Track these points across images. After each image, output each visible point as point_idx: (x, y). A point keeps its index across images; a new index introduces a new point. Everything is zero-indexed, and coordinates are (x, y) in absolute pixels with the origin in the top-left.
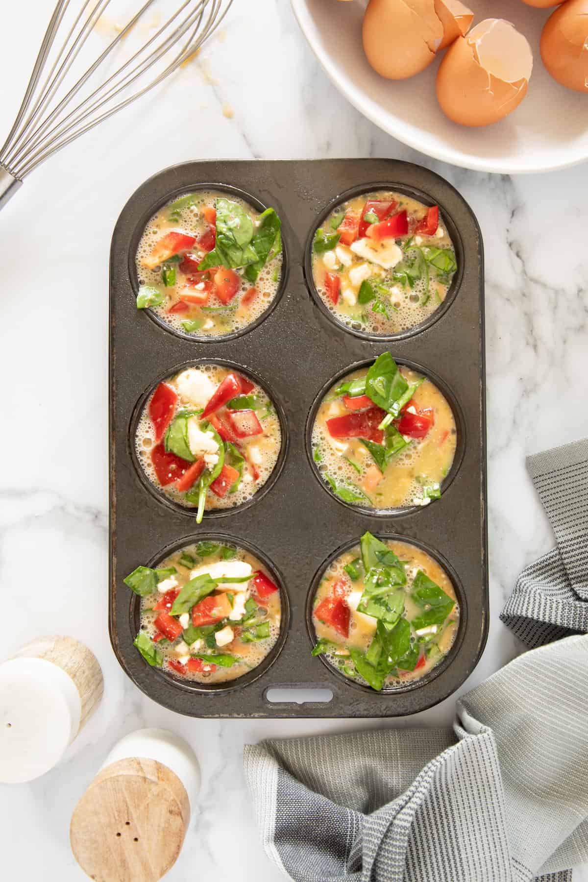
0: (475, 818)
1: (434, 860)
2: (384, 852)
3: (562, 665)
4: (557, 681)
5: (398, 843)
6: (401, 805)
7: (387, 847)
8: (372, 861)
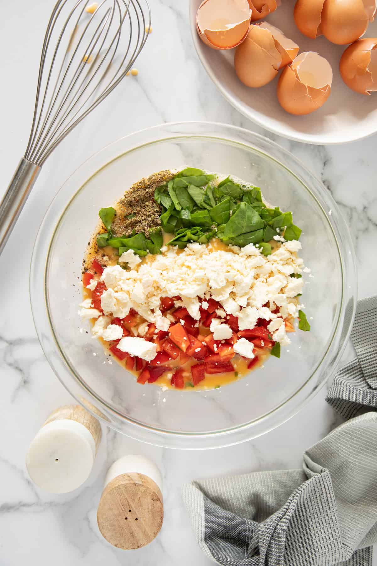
0: (320, 521)
1: (298, 546)
2: (272, 545)
3: (364, 430)
5: (280, 539)
6: (280, 517)
7: (274, 542)
8: (266, 550)
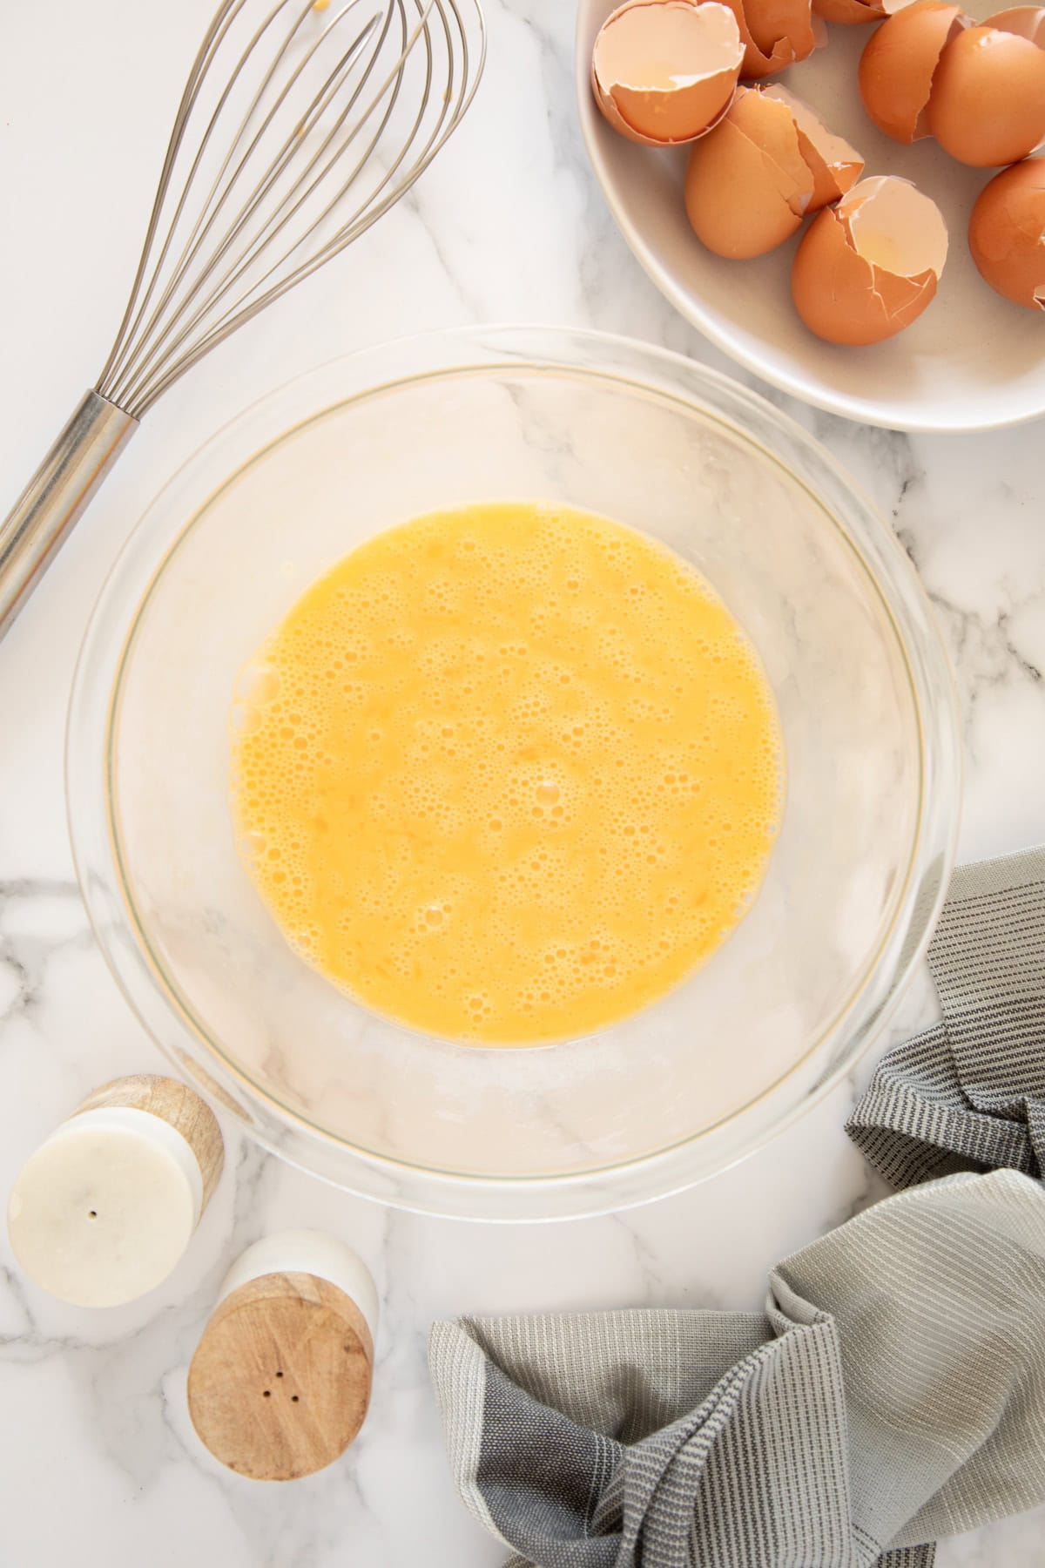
0: (798, 1457)
1: (730, 1520)
2: (660, 1504)
3: (941, 1218)
4: (933, 1244)
5: (682, 1492)
6: (690, 1431)
7: (664, 1497)
8: (640, 1518)
